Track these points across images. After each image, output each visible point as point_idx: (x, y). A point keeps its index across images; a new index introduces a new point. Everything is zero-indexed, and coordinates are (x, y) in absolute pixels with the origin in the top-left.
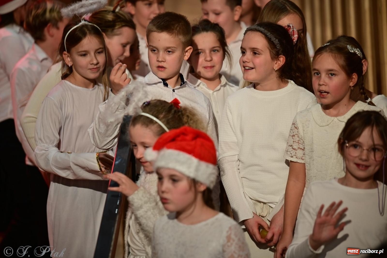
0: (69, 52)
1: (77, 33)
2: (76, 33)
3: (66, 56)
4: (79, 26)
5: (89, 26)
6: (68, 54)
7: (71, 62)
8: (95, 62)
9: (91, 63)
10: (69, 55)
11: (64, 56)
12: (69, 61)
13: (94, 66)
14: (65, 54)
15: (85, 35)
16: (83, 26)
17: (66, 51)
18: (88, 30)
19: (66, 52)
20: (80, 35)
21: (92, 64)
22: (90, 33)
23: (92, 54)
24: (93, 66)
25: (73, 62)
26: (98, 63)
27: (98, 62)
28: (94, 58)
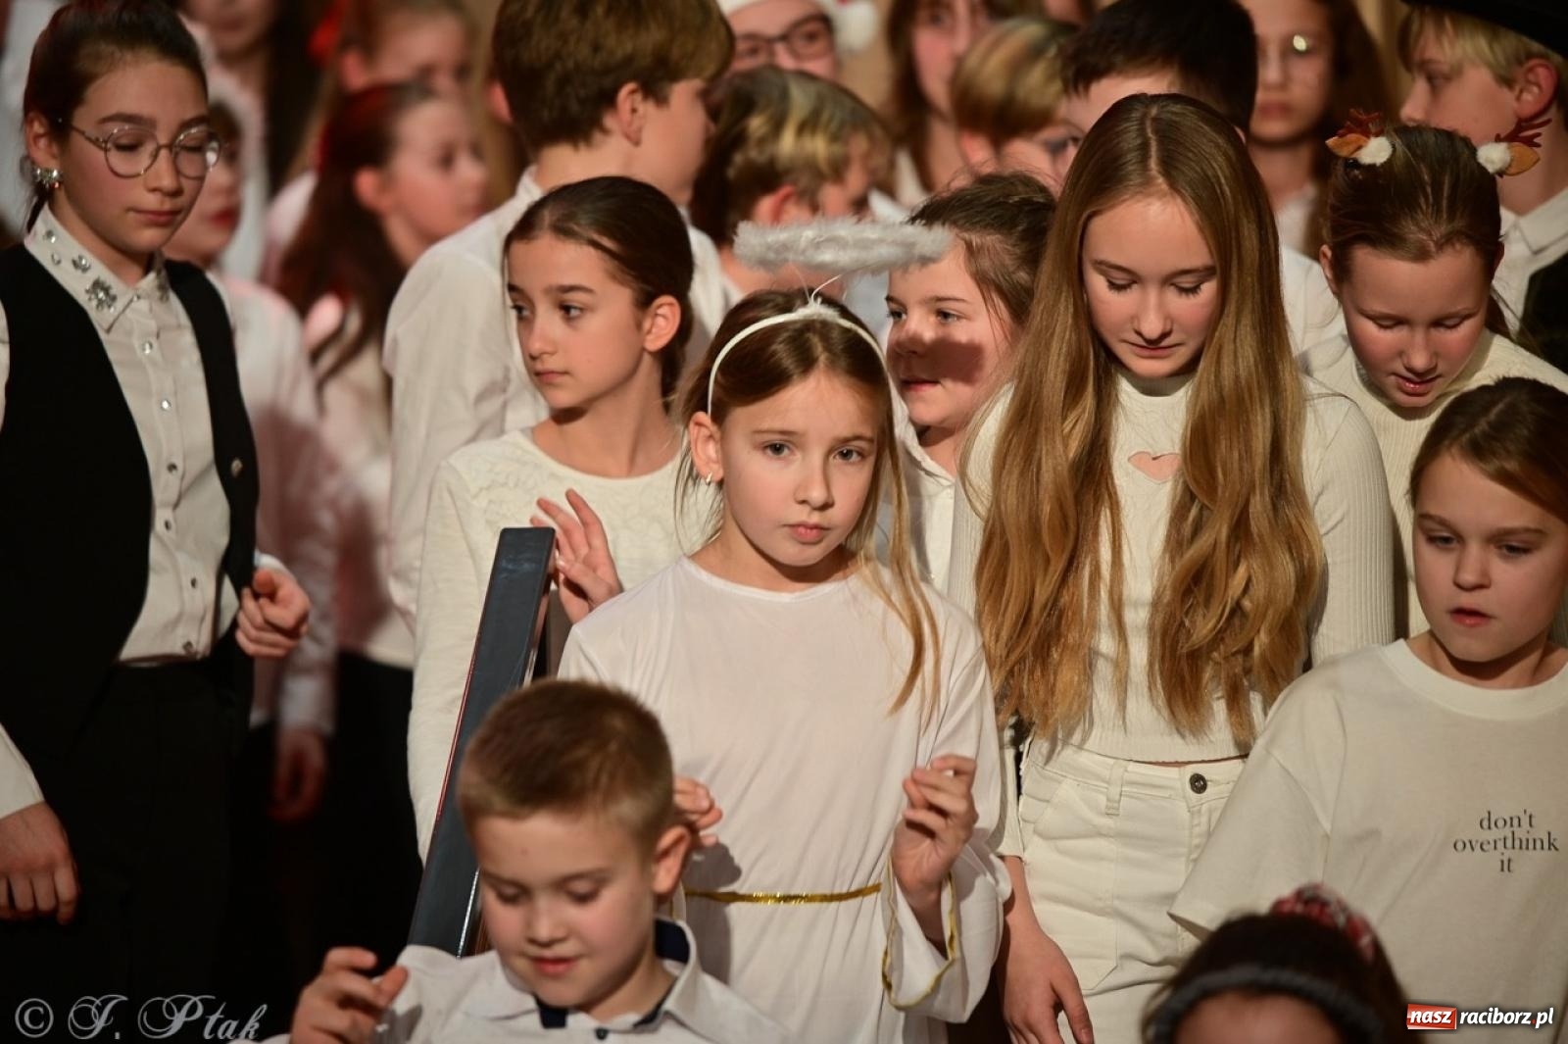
0: (719, 418)
1: (780, 349)
2: (775, 347)
3: (704, 432)
4: (794, 322)
5: (835, 334)
6: (714, 428)
7: (715, 467)
8: (817, 495)
9: (801, 497)
10: (717, 436)
11: (696, 431)
12: (709, 460)
13: (809, 514)
14: (699, 424)
15: (807, 363)
16: (808, 326)
17: (706, 411)
18: (828, 348)
19: (703, 417)
20: (788, 362)
21: (803, 502)
22: (832, 364)
23: (816, 456)
24: (802, 515)
25: (725, 472)
26: (826, 506)
27: (830, 502)
28: (818, 476)
